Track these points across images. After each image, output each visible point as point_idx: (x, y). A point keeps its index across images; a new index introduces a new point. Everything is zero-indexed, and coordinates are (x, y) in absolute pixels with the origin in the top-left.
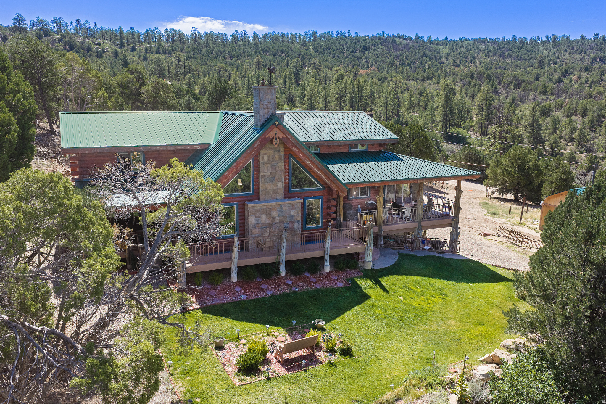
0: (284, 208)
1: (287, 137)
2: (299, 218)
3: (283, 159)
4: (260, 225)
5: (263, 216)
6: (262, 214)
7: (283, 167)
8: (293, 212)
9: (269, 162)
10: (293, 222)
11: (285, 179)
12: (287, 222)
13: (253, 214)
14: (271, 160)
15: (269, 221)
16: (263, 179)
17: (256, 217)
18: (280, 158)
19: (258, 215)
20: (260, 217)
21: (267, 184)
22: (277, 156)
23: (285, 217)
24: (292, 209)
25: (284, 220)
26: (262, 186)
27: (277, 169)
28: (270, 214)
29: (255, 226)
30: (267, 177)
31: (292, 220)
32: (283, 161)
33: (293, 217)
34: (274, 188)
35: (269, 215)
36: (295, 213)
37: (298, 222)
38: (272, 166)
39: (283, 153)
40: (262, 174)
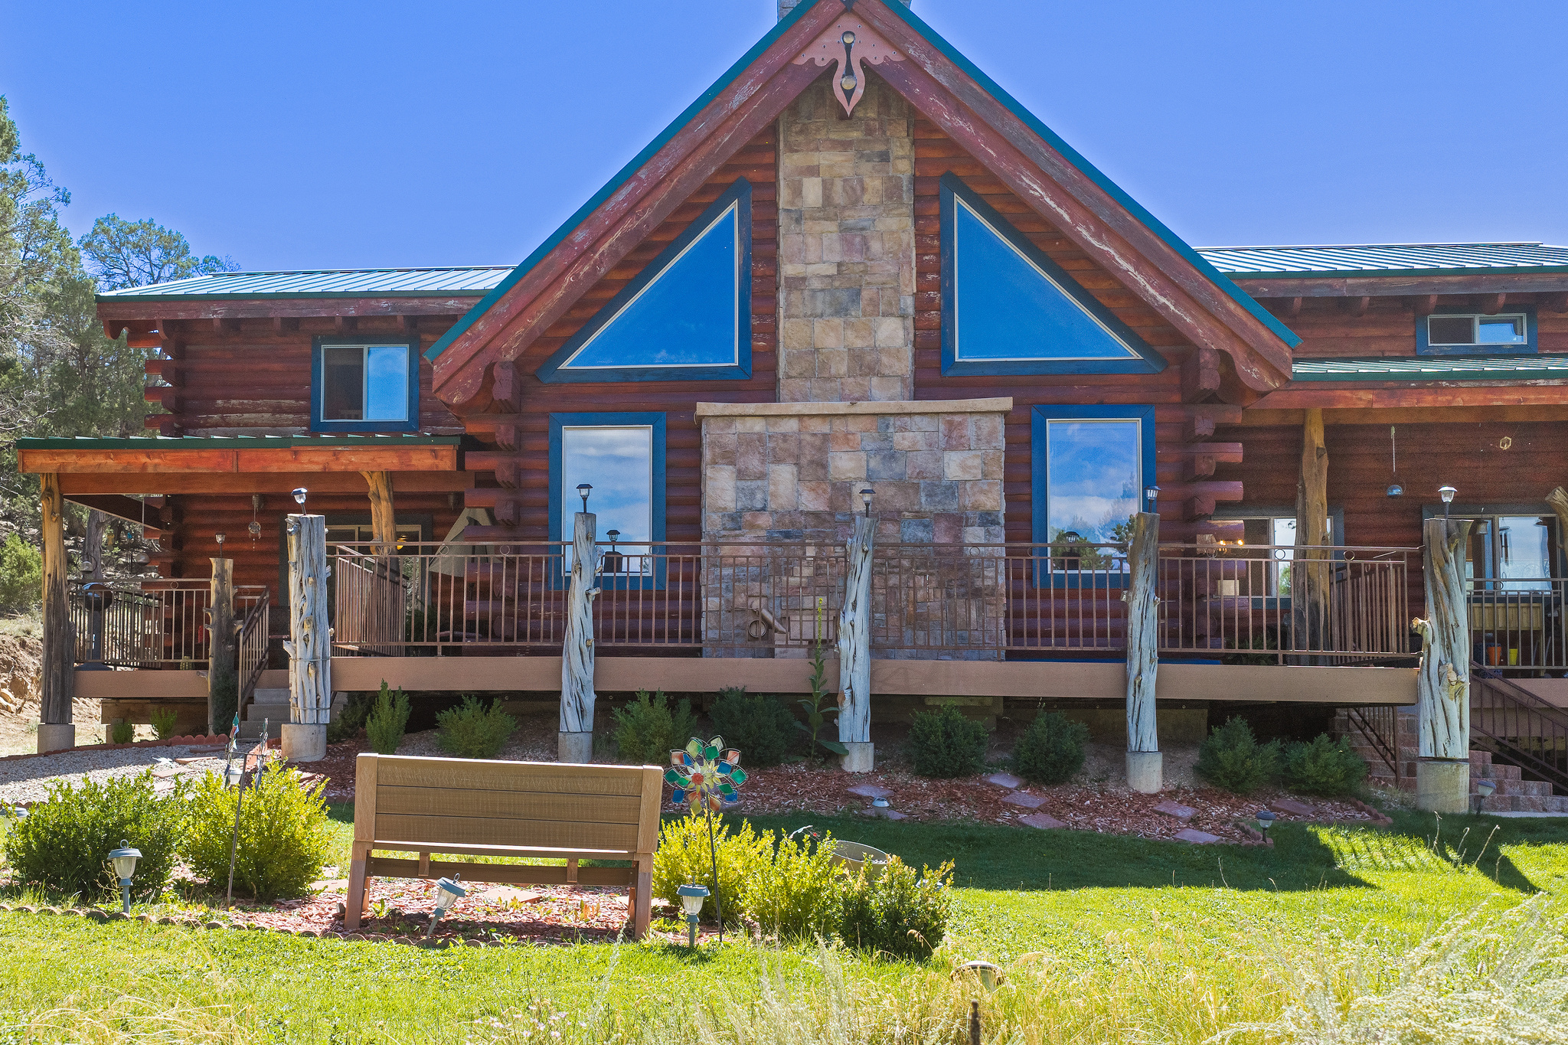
0: (902, 440)
1: (909, 59)
2: (994, 500)
3: (908, 198)
4: (765, 520)
5: (784, 476)
6: (778, 461)
7: (909, 238)
8: (955, 466)
9: (828, 208)
10: (958, 521)
11: (922, 307)
12: (919, 515)
13: (728, 457)
14: (839, 197)
15: (812, 502)
16: (795, 296)
17: (741, 475)
18: (892, 192)
19: (754, 463)
20: (762, 476)
21: (818, 325)
22: (875, 184)
23: (901, 484)
24: (950, 448)
25: (899, 503)
26: (791, 333)
27: (876, 246)
28: (824, 466)
29: (736, 519)
30: (816, 284)
31: (952, 507)
32: (907, 210)
33: (953, 489)
34: (859, 344)
35: (814, 468)
36: (964, 468)
37: (987, 519)
38: (845, 230)
39: (904, 168)
40: (788, 269)
